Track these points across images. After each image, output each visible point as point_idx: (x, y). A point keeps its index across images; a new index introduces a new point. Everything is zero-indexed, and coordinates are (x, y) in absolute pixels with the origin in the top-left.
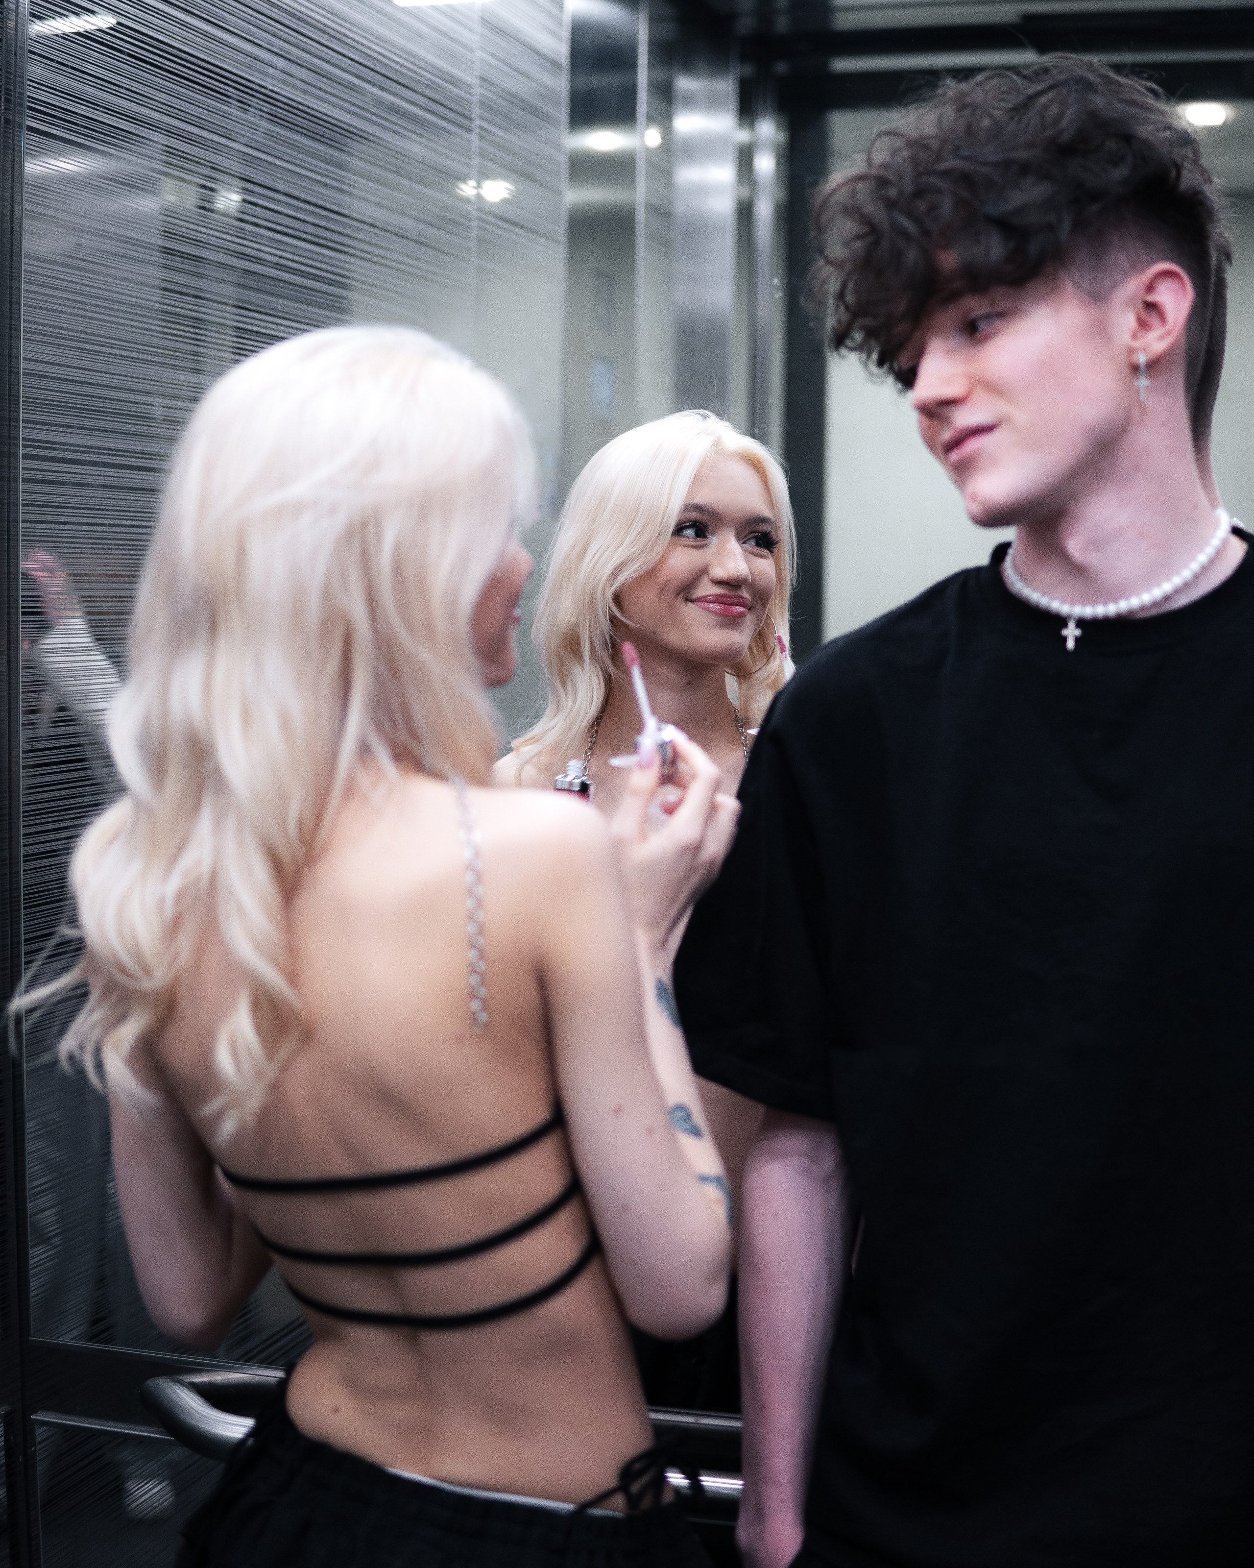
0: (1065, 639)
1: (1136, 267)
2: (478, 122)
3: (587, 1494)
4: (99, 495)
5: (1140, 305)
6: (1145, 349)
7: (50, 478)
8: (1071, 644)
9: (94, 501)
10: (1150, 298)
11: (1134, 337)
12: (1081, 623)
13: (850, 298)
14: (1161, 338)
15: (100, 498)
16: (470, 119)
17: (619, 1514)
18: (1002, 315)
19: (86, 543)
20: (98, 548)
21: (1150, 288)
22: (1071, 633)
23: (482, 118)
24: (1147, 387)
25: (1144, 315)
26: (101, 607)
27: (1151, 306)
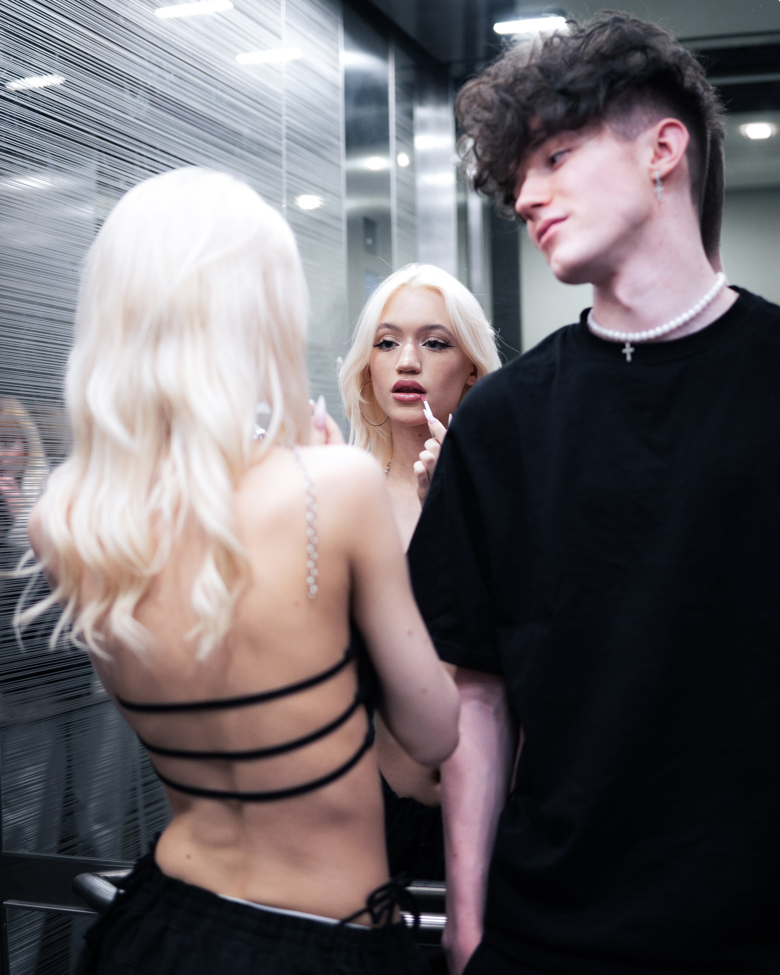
0: (625, 355)
1: (652, 123)
2: (285, 117)
3: (346, 913)
4: (43, 324)
5: (656, 145)
6: (658, 169)
7: (12, 310)
8: (629, 358)
9: (41, 327)
10: (663, 140)
11: (653, 162)
12: (634, 344)
13: (479, 152)
14: (669, 162)
15: (44, 325)
16: (280, 115)
17: (367, 928)
18: (569, 150)
19: (35, 353)
20: (43, 357)
21: (661, 134)
22: (628, 350)
23: (288, 115)
24: (662, 192)
25: (659, 151)
26: (45, 393)
27: (663, 145)
